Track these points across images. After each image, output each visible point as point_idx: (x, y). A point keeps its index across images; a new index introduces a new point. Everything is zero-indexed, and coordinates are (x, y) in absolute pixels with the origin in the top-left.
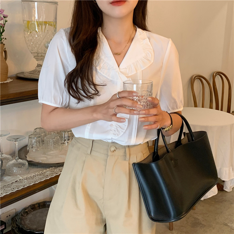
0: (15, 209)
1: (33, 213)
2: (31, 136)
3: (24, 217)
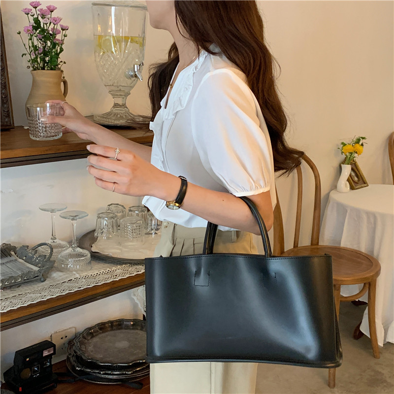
0: (75, 328)
1: (100, 336)
2: (100, 215)
3: (86, 341)
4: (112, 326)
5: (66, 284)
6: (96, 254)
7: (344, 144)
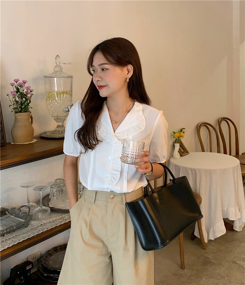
0: (40, 252)
1: (55, 254)
2: (52, 186)
3: (48, 259)
4: (61, 248)
5: (40, 227)
6: (53, 208)
7: (174, 133)
